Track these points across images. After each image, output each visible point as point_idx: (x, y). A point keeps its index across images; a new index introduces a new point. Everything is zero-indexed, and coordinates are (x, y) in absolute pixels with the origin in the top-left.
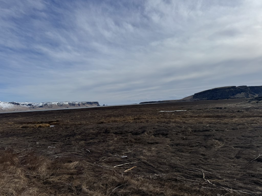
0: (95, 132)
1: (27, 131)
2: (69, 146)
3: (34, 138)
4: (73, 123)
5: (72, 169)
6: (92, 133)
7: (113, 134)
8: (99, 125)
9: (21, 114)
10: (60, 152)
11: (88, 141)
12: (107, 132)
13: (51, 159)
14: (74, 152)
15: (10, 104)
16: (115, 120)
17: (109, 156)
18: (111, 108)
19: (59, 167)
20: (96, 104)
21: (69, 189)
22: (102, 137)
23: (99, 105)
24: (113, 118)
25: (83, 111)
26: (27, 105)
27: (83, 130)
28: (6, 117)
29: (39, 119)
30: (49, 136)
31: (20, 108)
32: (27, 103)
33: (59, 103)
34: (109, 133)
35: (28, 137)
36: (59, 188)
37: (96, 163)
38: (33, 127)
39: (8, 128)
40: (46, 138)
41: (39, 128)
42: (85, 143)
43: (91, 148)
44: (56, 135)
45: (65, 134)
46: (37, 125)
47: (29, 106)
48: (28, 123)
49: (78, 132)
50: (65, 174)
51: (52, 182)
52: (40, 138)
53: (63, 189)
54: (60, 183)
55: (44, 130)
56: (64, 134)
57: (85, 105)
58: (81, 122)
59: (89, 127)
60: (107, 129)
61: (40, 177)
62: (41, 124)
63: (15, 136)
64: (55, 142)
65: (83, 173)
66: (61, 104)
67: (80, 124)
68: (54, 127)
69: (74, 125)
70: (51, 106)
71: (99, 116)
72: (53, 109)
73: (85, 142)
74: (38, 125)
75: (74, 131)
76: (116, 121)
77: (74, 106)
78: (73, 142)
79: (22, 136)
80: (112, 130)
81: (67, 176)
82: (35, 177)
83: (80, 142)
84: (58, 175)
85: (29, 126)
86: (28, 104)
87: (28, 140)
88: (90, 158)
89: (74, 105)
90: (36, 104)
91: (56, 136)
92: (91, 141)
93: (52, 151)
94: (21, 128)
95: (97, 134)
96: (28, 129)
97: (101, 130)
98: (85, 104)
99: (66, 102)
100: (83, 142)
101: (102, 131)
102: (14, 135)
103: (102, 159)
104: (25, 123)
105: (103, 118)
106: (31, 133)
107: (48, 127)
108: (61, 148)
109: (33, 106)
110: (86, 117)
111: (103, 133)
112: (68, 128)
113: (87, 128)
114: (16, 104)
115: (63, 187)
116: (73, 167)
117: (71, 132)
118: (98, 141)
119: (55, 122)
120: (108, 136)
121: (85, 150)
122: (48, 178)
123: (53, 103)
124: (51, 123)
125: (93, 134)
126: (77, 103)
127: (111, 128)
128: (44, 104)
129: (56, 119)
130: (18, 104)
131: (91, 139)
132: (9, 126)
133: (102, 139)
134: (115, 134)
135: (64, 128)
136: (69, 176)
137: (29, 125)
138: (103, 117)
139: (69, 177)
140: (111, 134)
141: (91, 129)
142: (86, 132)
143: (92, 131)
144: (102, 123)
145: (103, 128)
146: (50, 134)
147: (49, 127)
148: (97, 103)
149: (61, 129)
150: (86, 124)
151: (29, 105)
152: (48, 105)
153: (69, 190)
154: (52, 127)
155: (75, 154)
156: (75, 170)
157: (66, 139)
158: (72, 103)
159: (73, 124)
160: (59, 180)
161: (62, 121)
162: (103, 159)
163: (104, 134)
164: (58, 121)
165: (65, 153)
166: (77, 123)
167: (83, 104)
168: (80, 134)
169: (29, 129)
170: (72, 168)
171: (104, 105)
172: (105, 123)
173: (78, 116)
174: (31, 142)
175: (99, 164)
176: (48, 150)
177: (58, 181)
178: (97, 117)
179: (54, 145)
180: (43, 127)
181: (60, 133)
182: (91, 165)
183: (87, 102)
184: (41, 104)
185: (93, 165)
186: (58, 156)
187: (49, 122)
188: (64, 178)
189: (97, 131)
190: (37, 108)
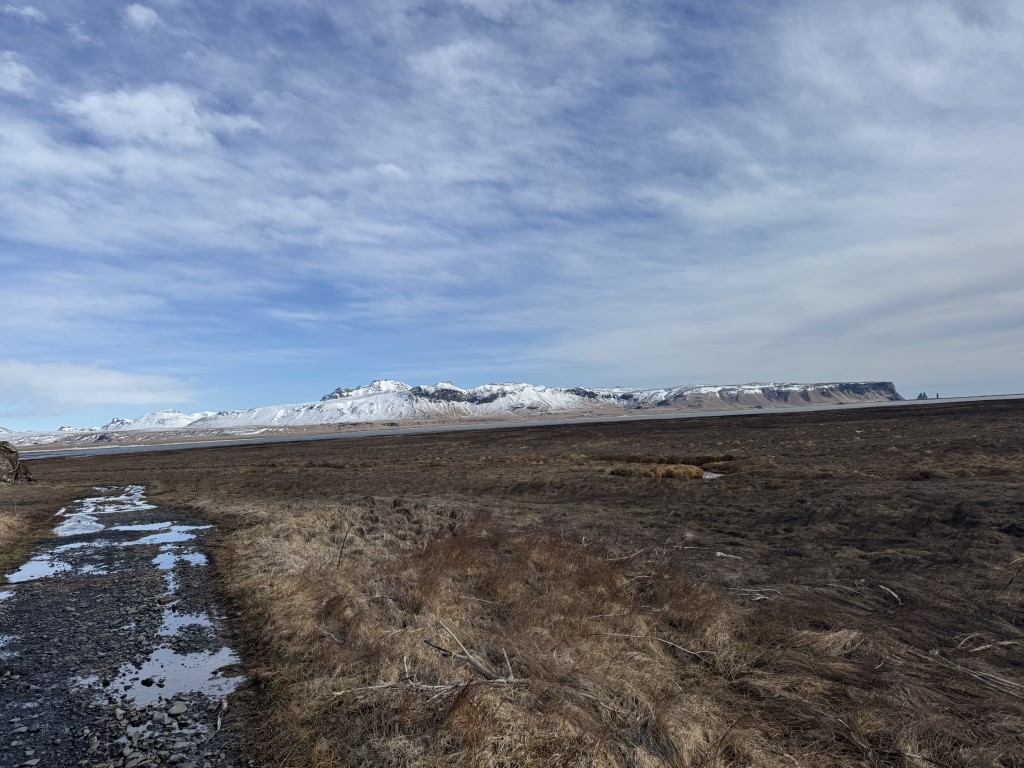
0: (897, 513)
1: (630, 487)
2: (796, 558)
3: (658, 513)
4: (793, 468)
5: (835, 660)
6: (889, 517)
7: (1000, 531)
8: (915, 484)
9: (604, 427)
10: (769, 582)
11: (875, 550)
12: (961, 518)
13: (741, 601)
14: (824, 590)
15: (569, 395)
16: (996, 465)
17: (1008, 636)
18: (963, 411)
19: (780, 641)
20: (883, 392)
21: (840, 739)
22: (946, 543)
23: (897, 398)
24: (981, 459)
25: (823, 421)
26: (619, 399)
27: (844, 502)
28: (562, 435)
29: (661, 446)
30: (710, 511)
31: (598, 408)
32: (617, 390)
33: (727, 390)
34: (975, 524)
35: (639, 510)
36: (797, 727)
37: (943, 654)
38: (647, 475)
39: (573, 471)
40: (700, 517)
41: (669, 480)
42: (862, 557)
43: (900, 585)
44: (732, 510)
45: (770, 510)
46: (658, 468)
47: (626, 402)
48: (630, 460)
49: (820, 506)
50: (810, 671)
51: (763, 694)
52: (679, 516)
53: (812, 733)
54: (799, 704)
55: (687, 488)
56: (764, 509)
57: (830, 396)
58: (828, 467)
59: (868, 489)
60: (958, 505)
61: (714, 662)
62: (671, 467)
63: (597, 502)
64: (738, 540)
65: (888, 688)
66: (732, 392)
67: (824, 477)
68: (721, 478)
69: (796, 479)
70: (699, 400)
71: (904, 447)
72: (705, 411)
73: (862, 553)
74: (662, 469)
75: (802, 502)
76: (1004, 472)
77: (786, 400)
78: (809, 546)
79: (619, 501)
80: (990, 511)
81: (821, 685)
82: (696, 660)
83: (840, 549)
84: (781, 670)
85: (633, 469)
86: (620, 395)
87: (639, 519)
88: (907, 625)
89: (782, 396)
90: (645, 394)
91: (736, 515)
92: (891, 551)
93: (735, 571)
94: (611, 477)
95: (913, 527)
96: (633, 479)
97: (929, 509)
98: (832, 393)
99: (750, 384)
100: (851, 552)
101: (935, 515)
102: (594, 497)
103: (971, 640)
104: (619, 459)
105: (928, 455)
106: (644, 497)
107: (696, 477)
108: (768, 564)
109: (635, 400)
110: (845, 449)
111: (944, 522)
112: (776, 488)
113: (861, 495)
114: (585, 394)
115: (814, 725)
116: (839, 648)
117: (791, 506)
118: (925, 557)
119: (721, 463)
120: (973, 537)
121: (871, 586)
122: (743, 675)
123: (704, 391)
124: (706, 465)
125: (893, 524)
126: (796, 388)
127: (984, 504)
128: (672, 394)
129: (720, 449)
130: (592, 395)
131: (891, 543)
132: (576, 467)
133: (942, 549)
134: (1007, 531)
135: (759, 488)
136: (828, 684)
137: (633, 467)
138: (929, 452)
139: (829, 690)
140: (987, 533)
141: (876, 498)
142: (858, 511)
143: (882, 509)
144: (926, 476)
145: (938, 501)
146: (710, 505)
147: (701, 477)
148: (885, 387)
149: (749, 489)
150: (848, 478)
151: (625, 397)
152: (686, 396)
153: (841, 745)
154: (713, 480)
155: (833, 599)
156: (849, 666)
157: (776, 533)
158: (776, 389)
159: (795, 473)
160: (788, 689)
161: (744, 458)
162: (978, 644)
163: (948, 529)
164: (730, 458)
165: (788, 588)
166: (807, 471)
167: (823, 394)
168: (831, 517)
169: (636, 482)
170: (834, 653)
171: (922, 397)
172: (943, 478)
173: (810, 444)
174: (652, 526)
175: (959, 660)
176: (721, 565)
177: (786, 694)
178: (894, 449)
179: (737, 549)
180: (682, 478)
181: (747, 506)
182: (922, 661)
183: (841, 384)
184: (662, 395)
185: (930, 659)
186: (761, 593)
187: (698, 458)
188: (810, 690)
189: (910, 510)
190: (651, 409)
